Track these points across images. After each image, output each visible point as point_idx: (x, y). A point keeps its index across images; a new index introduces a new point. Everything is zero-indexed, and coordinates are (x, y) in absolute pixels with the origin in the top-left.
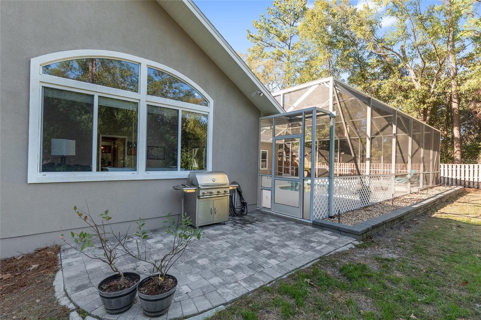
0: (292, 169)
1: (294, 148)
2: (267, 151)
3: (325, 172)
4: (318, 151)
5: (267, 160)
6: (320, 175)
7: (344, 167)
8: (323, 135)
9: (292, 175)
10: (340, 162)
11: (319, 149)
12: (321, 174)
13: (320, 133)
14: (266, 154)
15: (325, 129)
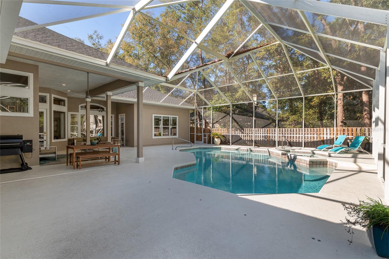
0: (205, 136)
1: (207, 114)
2: (177, 117)
3: (239, 139)
4: (231, 116)
5: (177, 126)
6: (234, 143)
7: (259, 133)
8: (236, 100)
9: (205, 142)
10: (255, 128)
11: (232, 114)
12: (235, 141)
13: (232, 97)
14: (176, 120)
15: (238, 93)
